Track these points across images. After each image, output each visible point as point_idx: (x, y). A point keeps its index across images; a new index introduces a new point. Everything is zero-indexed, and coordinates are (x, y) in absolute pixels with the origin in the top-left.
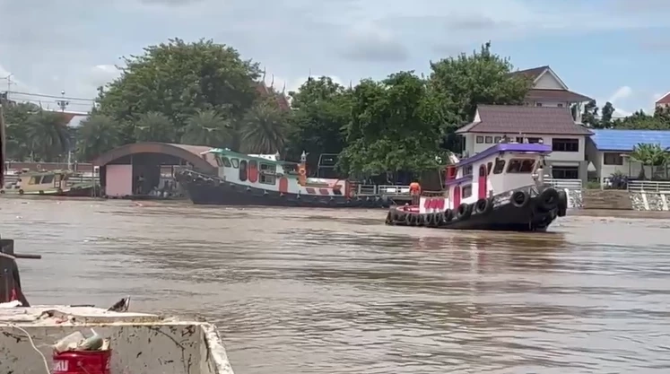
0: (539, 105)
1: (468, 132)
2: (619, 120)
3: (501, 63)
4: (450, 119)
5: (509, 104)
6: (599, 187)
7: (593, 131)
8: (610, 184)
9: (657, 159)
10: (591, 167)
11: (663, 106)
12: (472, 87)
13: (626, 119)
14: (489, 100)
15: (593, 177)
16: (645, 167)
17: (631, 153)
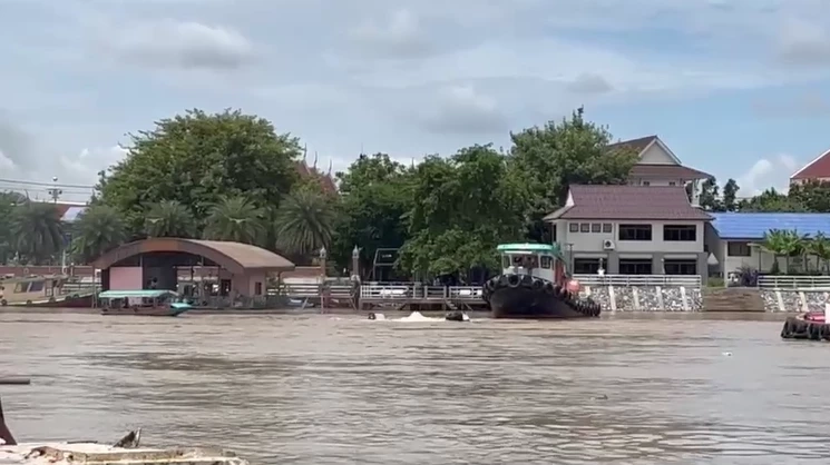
0: (647, 184)
1: (559, 218)
2: (745, 201)
3: (597, 134)
4: (537, 203)
5: (609, 183)
6: (722, 284)
7: (713, 215)
8: (736, 280)
9: (793, 249)
10: (712, 260)
11: (800, 183)
12: (563, 163)
13: (754, 200)
14: (584, 179)
15: (715, 272)
16: (779, 259)
17: (761, 241)
